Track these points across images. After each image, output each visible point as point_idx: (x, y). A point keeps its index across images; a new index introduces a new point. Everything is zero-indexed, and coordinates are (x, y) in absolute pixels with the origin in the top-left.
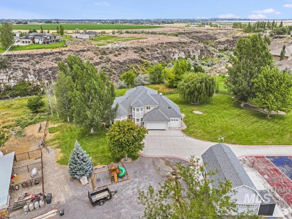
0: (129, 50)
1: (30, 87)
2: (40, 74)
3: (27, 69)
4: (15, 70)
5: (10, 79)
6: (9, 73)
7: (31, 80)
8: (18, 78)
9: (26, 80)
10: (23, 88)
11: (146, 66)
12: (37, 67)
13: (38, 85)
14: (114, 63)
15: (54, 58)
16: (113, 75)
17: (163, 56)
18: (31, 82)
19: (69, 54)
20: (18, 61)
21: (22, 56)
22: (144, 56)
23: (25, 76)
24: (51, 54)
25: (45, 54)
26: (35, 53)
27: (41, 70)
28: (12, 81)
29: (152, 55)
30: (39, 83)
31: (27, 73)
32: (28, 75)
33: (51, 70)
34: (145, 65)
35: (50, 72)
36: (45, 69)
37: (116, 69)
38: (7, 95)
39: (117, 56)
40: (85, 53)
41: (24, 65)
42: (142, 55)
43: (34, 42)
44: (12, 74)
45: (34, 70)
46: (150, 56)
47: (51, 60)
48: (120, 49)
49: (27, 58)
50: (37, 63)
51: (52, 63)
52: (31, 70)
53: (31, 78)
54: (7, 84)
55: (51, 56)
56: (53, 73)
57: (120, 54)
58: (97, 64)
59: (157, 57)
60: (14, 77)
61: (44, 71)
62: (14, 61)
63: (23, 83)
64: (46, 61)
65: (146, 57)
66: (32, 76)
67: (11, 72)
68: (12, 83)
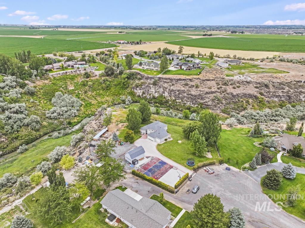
0: (251, 85)
1: (164, 99)
2: (172, 93)
3: (165, 88)
4: (160, 87)
5: (156, 92)
6: (157, 88)
7: (166, 95)
8: (160, 93)
9: (164, 94)
10: (161, 99)
11: (259, 103)
12: (172, 88)
13: (169, 100)
14: (228, 94)
15: (184, 83)
16: (221, 104)
17: (288, 96)
18: (166, 97)
19: (197, 81)
20: (164, 82)
21: (166, 79)
22: (264, 92)
23: (164, 92)
24: (184, 80)
25: (180, 80)
26: (174, 78)
27: (172, 90)
28: (156, 94)
29: (274, 92)
30: (169, 98)
31: (165, 90)
32: (165, 92)
33: (178, 92)
34: (259, 101)
35: (177, 93)
36: (175, 90)
37: (226, 99)
38: (152, 102)
39: (235, 88)
40: (208, 82)
41: (166, 85)
42: (263, 91)
43: (181, 68)
44: (158, 89)
45: (169, 90)
46: (271, 93)
47: (182, 84)
48: (243, 82)
49: (169, 81)
50: (173, 85)
51: (181, 86)
52: (168, 89)
53: (166, 94)
54: (154, 95)
55: (183, 81)
56: (179, 94)
57: (238, 87)
58: (212, 93)
59: (279, 96)
60: (158, 92)
61: (174, 91)
62: (161, 81)
63: (161, 96)
64: (178, 85)
65: (265, 94)
66: (167, 93)
67: (158, 88)
68: (156, 95)
